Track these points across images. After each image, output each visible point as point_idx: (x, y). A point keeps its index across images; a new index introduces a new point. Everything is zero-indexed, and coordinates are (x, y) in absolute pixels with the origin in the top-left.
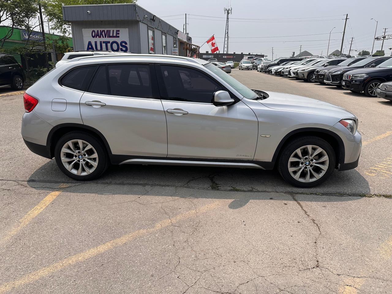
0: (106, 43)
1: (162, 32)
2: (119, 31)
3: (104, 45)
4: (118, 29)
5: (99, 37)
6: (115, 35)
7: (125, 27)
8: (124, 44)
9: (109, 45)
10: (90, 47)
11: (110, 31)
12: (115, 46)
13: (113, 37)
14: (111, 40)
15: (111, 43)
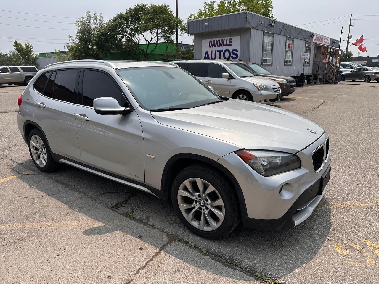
0: (220, 51)
1: (286, 37)
2: (232, 39)
3: (218, 54)
4: (231, 38)
5: (215, 47)
6: (228, 43)
7: (237, 36)
8: (235, 52)
9: (222, 53)
10: (207, 56)
11: (224, 40)
12: (227, 54)
13: (226, 45)
14: (224, 48)
15: (224, 51)
